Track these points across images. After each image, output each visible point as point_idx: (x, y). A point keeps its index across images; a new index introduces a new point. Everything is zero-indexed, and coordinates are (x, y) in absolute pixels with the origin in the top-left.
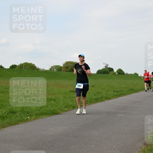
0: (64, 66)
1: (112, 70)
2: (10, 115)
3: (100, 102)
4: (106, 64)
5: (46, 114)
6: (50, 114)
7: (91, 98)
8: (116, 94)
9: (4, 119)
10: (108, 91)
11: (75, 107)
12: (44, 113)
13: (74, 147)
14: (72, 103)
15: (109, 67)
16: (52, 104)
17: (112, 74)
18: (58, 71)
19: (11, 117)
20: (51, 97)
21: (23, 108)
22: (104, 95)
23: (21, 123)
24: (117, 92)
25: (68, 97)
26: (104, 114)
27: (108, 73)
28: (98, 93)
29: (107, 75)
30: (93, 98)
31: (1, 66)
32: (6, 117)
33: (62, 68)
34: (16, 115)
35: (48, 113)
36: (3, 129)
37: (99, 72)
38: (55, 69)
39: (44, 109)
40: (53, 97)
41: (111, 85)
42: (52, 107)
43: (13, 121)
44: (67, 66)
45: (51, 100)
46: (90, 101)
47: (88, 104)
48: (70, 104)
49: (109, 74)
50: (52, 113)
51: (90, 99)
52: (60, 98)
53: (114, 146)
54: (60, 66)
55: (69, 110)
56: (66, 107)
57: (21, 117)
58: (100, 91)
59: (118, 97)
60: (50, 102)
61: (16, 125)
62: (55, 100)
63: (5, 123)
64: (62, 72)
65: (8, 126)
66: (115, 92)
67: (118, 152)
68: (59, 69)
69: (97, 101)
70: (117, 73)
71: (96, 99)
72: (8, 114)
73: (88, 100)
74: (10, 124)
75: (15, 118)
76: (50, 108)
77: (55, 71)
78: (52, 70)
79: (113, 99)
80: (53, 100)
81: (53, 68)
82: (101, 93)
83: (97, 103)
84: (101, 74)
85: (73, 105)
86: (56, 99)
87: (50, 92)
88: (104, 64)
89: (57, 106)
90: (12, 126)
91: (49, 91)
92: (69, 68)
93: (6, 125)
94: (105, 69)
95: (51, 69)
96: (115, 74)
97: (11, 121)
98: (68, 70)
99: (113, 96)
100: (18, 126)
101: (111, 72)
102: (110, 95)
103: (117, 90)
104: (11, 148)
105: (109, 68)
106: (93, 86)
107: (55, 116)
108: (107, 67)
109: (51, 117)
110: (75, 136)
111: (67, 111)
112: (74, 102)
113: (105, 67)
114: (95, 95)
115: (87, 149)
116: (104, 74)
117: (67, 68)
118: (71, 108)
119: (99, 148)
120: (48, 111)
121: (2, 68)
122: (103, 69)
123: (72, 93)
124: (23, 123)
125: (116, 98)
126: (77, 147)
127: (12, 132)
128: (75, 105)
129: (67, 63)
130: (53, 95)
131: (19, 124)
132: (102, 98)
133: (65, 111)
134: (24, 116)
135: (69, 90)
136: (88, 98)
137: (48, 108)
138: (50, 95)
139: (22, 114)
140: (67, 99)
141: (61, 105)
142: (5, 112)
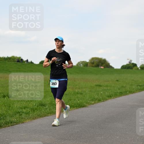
0: (90, 62)
1: (135, 65)
2: (40, 108)
3: (124, 95)
4: (130, 60)
5: (73, 107)
6: (77, 107)
7: (115, 91)
8: (139, 88)
9: (34, 111)
10: (132, 85)
11: (101, 101)
12: (71, 106)
13: (100, 138)
14: (98, 97)
15: (132, 62)
16: (79, 98)
17: (136, 69)
18: (84, 66)
19: (41, 109)
20: (78, 91)
21: (52, 101)
22: (128, 90)
23: (50, 115)
24: (140, 86)
25: (94, 91)
26: (128, 107)
27: (132, 68)
28: (123, 87)
29: (131, 70)
30: (117, 92)
31: (31, 61)
32: (36, 109)
33: (89, 64)
34: (45, 108)
35: (75, 106)
36: (34, 120)
37: (123, 67)
38: (81, 65)
39: (71, 102)
40: (80, 91)
41: (134, 80)
42: (79, 100)
43: (43, 113)
44: (92, 61)
45: (78, 93)
46: (115, 95)
47: (113, 98)
48: (96, 97)
49: (133, 70)
50: (79, 105)
51: (115, 93)
52: (86, 92)
53: (138, 137)
54: (86, 62)
55: (95, 103)
56: (92, 100)
57: (50, 109)
58: (124, 85)
59: (141, 91)
60: (77, 96)
61: (45, 116)
62: (81, 94)
63: (35, 115)
64: (88, 67)
65: (38, 118)
66: (139, 86)
67: (141, 143)
68: (85, 64)
69: (121, 95)
70: (139, 68)
71: (120, 93)
72: (38, 106)
73: (113, 94)
74: (40, 116)
75: (45, 110)
76: (77, 101)
77: (82, 66)
78: (79, 65)
79: (136, 93)
80: (80, 93)
81: (80, 63)
82: (125, 87)
83: (121, 96)
84: (125, 70)
85: (98, 99)
86: (82, 92)
87: (77, 87)
88: (128, 59)
89: (83, 99)
90: (42, 118)
91: (76, 85)
92: (95, 64)
93: (36, 117)
94: (129, 64)
95: (77, 65)
96: (138, 69)
97: (41, 113)
98: (94, 65)
99: (137, 90)
100: (48, 117)
101: (135, 68)
102: (133, 89)
103: (140, 84)
104: (41, 139)
105: (133, 64)
106: (117, 81)
107: (82, 108)
108: (130, 63)
109: (78, 109)
110: (101, 127)
111: (93, 104)
112: (100, 95)
113: (129, 62)
114: (119, 89)
115: (112, 140)
116: (128, 69)
117: (93, 63)
118: (97, 101)
119: (124, 139)
120: (75, 104)
121: (32, 64)
122: (127, 64)
123: (97, 87)
124: (51, 115)
125: (139, 92)
126: (103, 138)
127: (42, 123)
128: (101, 99)
129: (93, 59)
130: (79, 88)
131: (48, 116)
132: (126, 92)
133: (91, 104)
134: (53, 109)
135: (95, 84)
136: (113, 92)
137: (76, 101)
138: (77, 89)
139: (51, 107)
140: (93, 93)
141: (87, 98)
142: (35, 105)
